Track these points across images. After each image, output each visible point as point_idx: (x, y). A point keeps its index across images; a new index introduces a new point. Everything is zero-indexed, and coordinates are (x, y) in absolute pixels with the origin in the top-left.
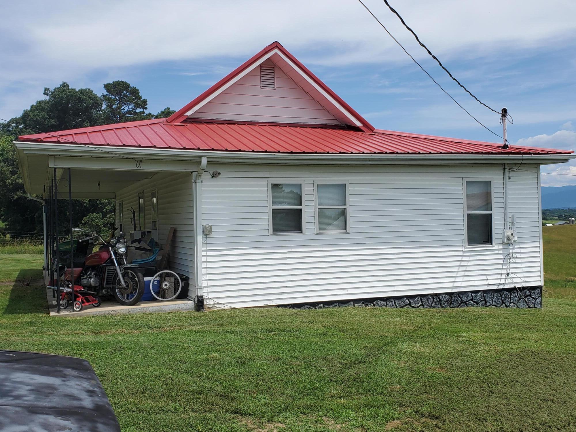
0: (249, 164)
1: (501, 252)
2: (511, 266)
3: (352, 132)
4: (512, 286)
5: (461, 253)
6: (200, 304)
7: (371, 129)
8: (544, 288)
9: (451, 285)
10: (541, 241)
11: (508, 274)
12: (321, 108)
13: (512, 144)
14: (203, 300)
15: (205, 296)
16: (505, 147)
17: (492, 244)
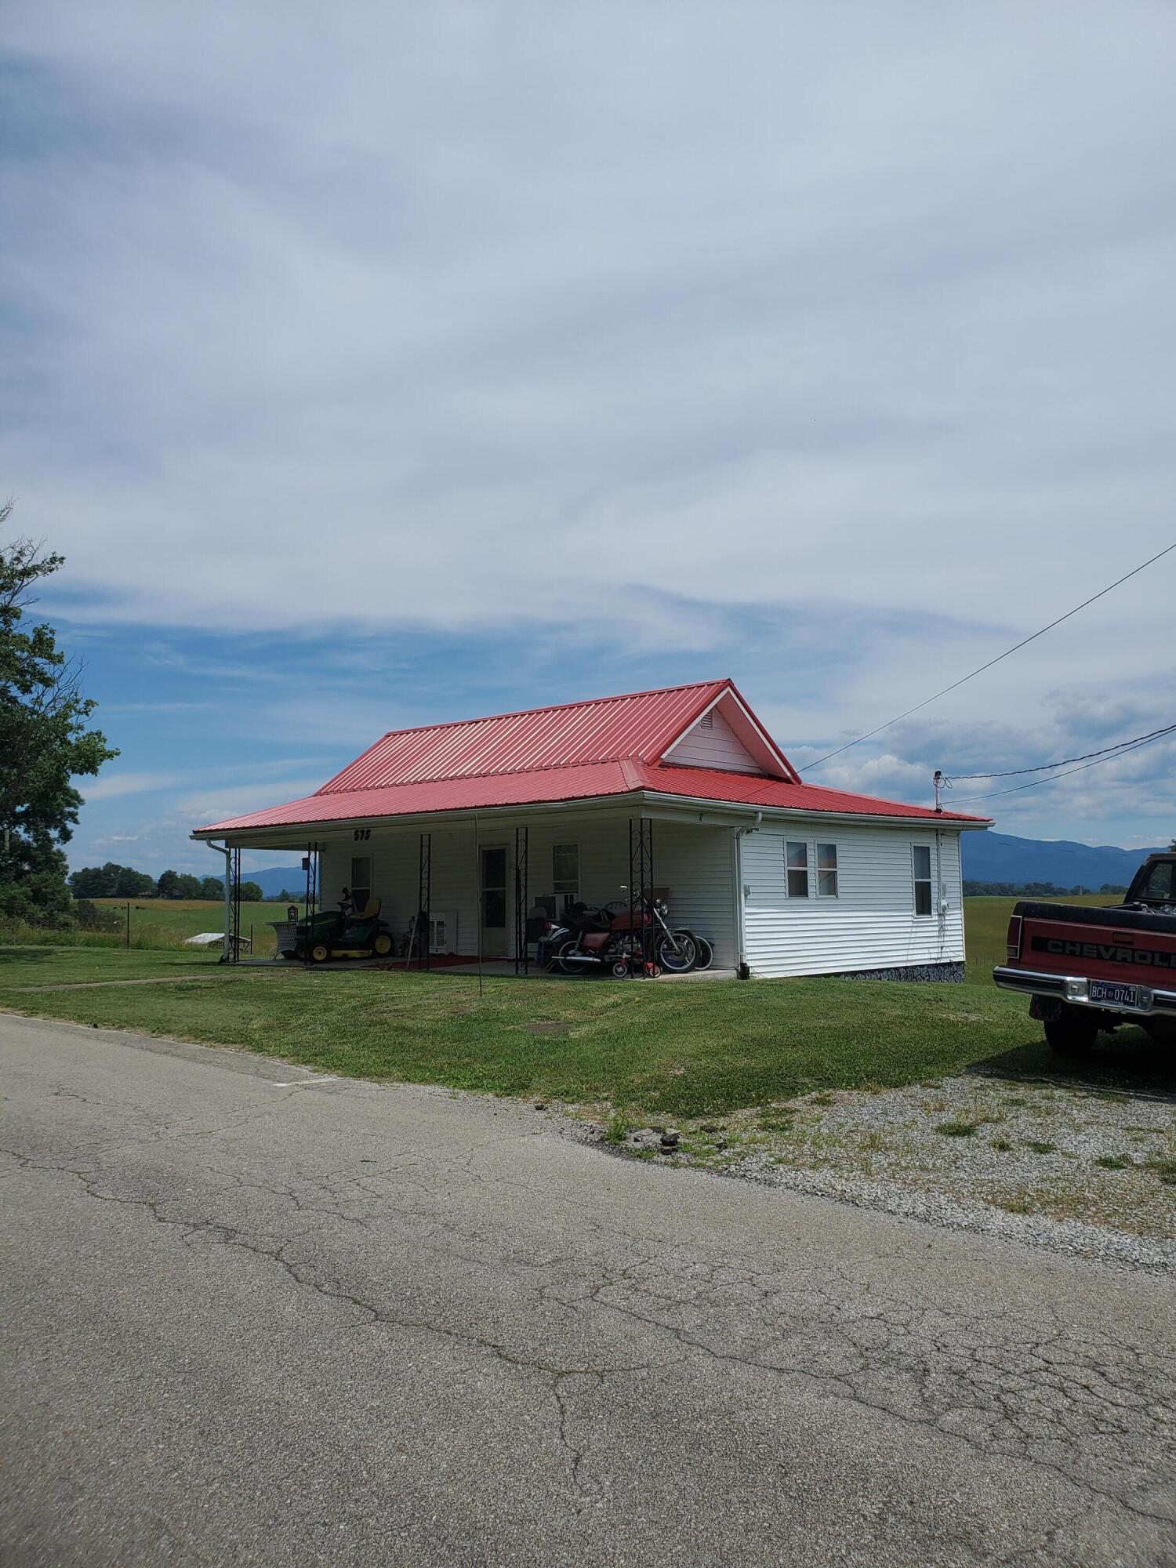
0: (791, 822)
1: (936, 923)
2: (946, 939)
3: (784, 784)
4: (948, 961)
5: (910, 924)
6: (744, 972)
7: (799, 782)
8: (966, 963)
9: (905, 958)
10: (962, 909)
11: (942, 948)
12: (747, 753)
13: (945, 809)
14: (748, 968)
15: (749, 964)
16: (938, 811)
17: (931, 915)
